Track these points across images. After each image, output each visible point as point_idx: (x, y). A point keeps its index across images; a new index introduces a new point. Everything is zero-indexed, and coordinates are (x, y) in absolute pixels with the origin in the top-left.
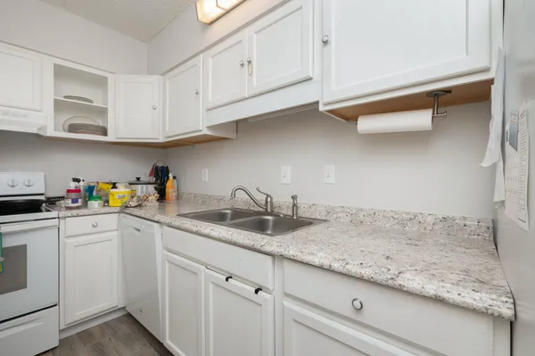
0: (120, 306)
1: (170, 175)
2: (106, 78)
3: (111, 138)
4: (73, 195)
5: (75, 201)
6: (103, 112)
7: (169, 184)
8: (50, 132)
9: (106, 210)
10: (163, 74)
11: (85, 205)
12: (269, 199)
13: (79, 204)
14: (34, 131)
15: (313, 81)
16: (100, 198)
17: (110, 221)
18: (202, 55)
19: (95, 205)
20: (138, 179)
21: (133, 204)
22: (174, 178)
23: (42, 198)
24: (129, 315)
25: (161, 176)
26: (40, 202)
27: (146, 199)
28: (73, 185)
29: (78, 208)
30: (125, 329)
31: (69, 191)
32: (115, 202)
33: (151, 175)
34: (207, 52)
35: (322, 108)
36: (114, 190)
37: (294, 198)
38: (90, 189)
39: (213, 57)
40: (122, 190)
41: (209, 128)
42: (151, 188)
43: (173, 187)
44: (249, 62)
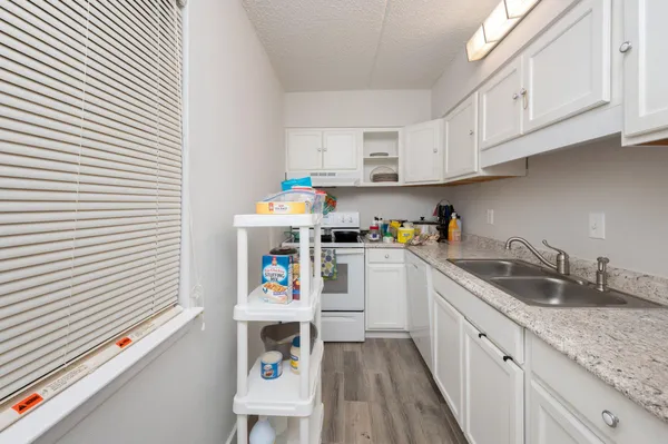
0: (406, 329)
1: (453, 215)
2: (397, 132)
3: (400, 183)
4: (374, 231)
5: (375, 236)
6: (395, 161)
7: (451, 224)
8: (362, 184)
9: (396, 245)
10: (444, 117)
11: (381, 240)
12: (563, 257)
13: (377, 238)
14: (352, 184)
15: (610, 106)
16: (391, 235)
17: (399, 255)
18: (477, 93)
19: (388, 239)
20: (422, 218)
21: (415, 242)
22: (458, 217)
23: (358, 231)
24: (411, 340)
25: (444, 216)
26: (356, 234)
27: (427, 239)
28: (374, 223)
29: (376, 241)
30: (408, 350)
31: (372, 228)
32: (402, 239)
33: (435, 214)
34: (481, 89)
35: (624, 143)
36: (401, 229)
37: (602, 261)
38: (385, 226)
39: (488, 92)
40: (408, 229)
41: (484, 169)
42: (434, 227)
43: (456, 227)
44: (524, 93)
